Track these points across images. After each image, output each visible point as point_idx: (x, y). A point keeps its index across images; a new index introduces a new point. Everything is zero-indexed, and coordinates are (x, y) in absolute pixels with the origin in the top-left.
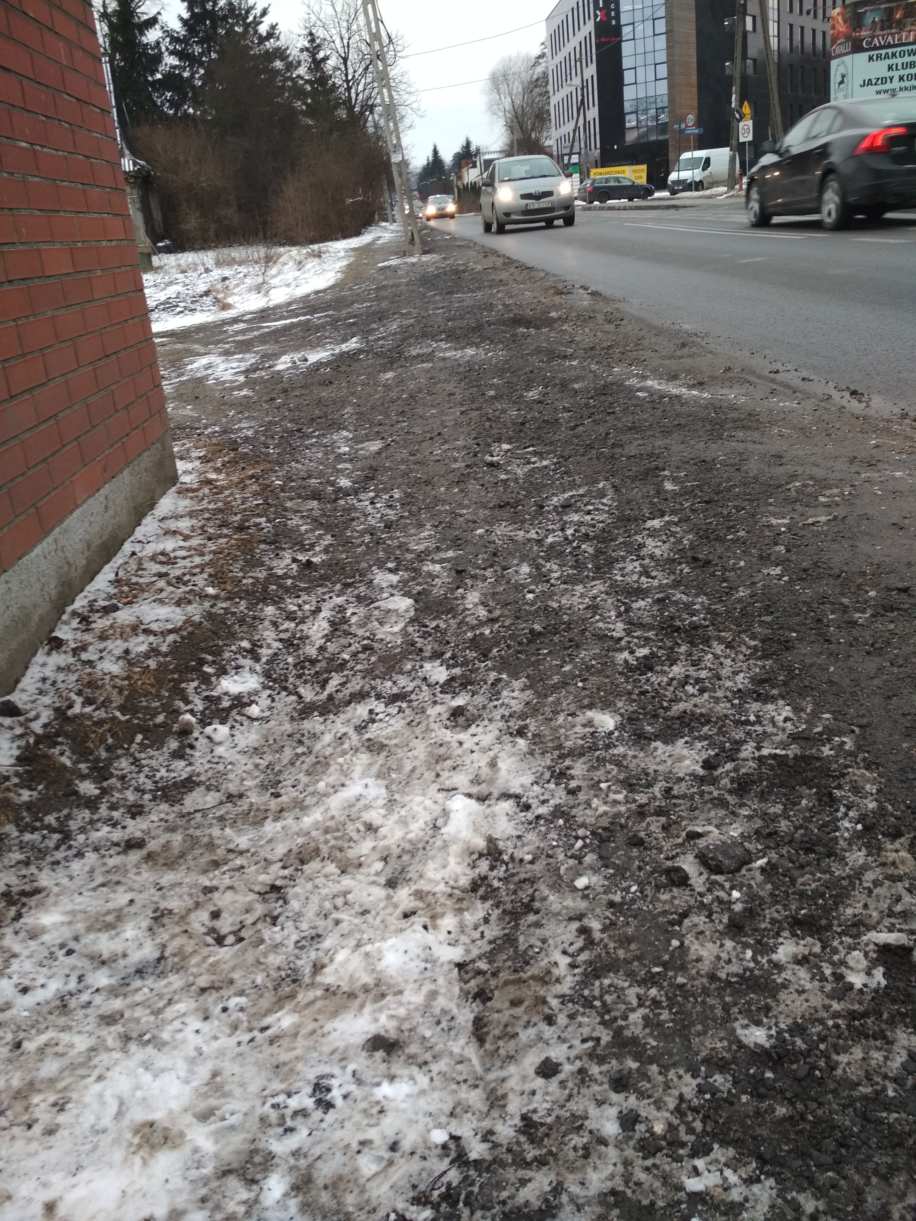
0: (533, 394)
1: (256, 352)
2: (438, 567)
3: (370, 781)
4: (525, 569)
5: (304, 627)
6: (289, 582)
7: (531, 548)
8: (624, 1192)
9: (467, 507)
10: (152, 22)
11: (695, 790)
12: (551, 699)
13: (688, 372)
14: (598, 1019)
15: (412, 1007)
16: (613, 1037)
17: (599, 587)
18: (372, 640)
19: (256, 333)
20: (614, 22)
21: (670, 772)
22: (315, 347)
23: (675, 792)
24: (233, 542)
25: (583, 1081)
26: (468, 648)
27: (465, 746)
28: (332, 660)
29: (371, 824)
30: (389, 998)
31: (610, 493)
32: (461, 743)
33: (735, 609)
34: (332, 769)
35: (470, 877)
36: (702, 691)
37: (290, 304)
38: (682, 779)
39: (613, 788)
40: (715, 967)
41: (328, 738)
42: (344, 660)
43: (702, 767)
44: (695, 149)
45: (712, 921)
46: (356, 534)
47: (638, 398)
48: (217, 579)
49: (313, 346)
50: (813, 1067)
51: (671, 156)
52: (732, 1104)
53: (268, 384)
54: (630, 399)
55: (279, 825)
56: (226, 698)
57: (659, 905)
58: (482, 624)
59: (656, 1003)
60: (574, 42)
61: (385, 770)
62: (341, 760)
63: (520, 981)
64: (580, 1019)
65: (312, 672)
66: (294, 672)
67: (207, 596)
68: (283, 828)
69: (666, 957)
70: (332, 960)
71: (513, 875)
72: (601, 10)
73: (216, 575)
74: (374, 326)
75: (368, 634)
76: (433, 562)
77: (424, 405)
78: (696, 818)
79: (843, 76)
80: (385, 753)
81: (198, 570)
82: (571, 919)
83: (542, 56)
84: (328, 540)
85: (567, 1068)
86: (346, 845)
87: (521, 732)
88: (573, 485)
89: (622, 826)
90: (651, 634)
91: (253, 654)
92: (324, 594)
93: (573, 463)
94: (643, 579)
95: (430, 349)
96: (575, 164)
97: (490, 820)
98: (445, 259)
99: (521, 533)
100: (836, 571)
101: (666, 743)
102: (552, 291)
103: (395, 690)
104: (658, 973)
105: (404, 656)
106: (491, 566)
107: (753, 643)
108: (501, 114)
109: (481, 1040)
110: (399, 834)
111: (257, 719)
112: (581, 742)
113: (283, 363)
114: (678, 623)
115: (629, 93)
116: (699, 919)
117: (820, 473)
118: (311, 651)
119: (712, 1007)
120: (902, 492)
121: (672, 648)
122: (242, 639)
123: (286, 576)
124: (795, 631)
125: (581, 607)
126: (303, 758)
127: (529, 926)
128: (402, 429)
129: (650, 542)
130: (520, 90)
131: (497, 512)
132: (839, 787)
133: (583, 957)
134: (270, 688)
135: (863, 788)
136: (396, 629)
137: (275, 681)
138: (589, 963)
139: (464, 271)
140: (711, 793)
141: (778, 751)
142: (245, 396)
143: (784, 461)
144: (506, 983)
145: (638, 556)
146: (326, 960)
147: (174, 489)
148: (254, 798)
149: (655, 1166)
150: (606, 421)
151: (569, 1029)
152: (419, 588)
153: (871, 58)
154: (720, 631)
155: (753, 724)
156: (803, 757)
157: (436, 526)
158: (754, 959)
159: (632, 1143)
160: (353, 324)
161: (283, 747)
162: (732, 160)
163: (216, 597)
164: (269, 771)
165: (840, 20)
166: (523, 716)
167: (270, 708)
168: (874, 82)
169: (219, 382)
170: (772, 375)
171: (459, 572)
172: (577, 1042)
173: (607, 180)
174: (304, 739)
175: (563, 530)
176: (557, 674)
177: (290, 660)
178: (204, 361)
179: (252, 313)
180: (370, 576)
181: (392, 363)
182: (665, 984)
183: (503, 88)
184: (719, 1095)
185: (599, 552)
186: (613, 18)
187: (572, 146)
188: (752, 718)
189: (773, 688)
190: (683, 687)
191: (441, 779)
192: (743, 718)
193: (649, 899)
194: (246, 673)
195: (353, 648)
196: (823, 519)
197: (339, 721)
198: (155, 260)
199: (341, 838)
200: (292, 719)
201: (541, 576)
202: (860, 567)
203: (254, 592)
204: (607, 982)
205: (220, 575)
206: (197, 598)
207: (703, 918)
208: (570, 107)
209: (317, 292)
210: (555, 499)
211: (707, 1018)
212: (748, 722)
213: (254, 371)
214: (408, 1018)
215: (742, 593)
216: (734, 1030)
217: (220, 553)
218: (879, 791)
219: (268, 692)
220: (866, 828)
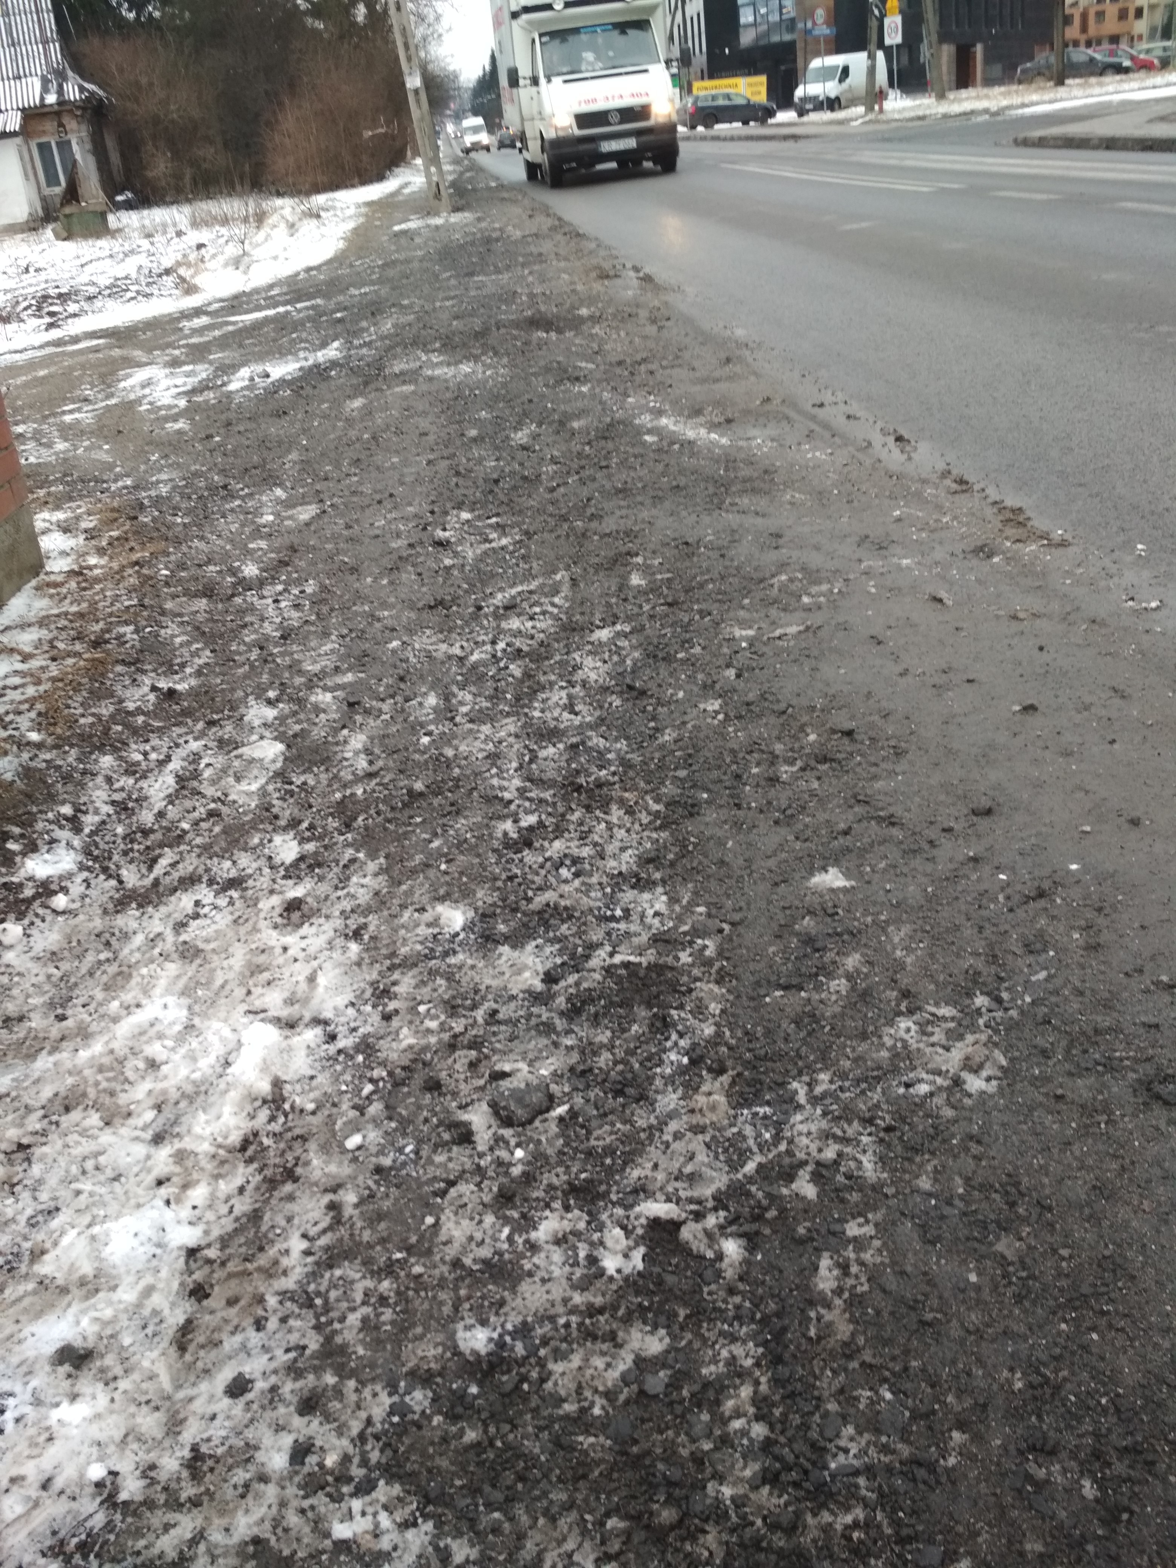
0: (521, 437)
1: (211, 363)
2: (328, 697)
3: (171, 1000)
4: (432, 700)
5: (144, 784)
6: (140, 719)
7: (449, 669)
8: (268, 1541)
9: (392, 607)
11: (522, 1013)
12: (404, 887)
13: (717, 404)
14: (314, 1321)
15: (122, 1306)
16: (322, 1345)
17: (511, 725)
18: (223, 803)
19: (217, 333)
21: (505, 988)
22: (285, 355)
23: (501, 1016)
24: (82, 663)
25: (271, 1401)
26: (331, 814)
27: (291, 952)
28: (169, 830)
29: (154, 1061)
30: (101, 1295)
31: (565, 590)
32: (285, 949)
33: (653, 759)
34: (133, 982)
35: (242, 1132)
36: (577, 875)
37: (271, 286)
38: (513, 998)
39: (433, 1011)
40: (464, 1251)
41: (139, 939)
42: (183, 830)
43: (543, 981)
44: (828, 54)
45: (481, 1190)
46: (243, 648)
47: (644, 444)
48: (46, 721)
49: (282, 353)
50: (524, 1378)
51: (799, 63)
52: (420, 1427)
53: (211, 413)
54: (633, 445)
55: (52, 1059)
56: (30, 884)
57: (431, 1170)
58: (358, 779)
59: (383, 1300)
61: (192, 985)
62: (144, 971)
63: (247, 1274)
64: (292, 1322)
65: (142, 847)
66: (122, 846)
67: (29, 743)
68: (55, 1064)
69: (413, 1239)
70: (56, 1244)
71: (290, 1129)
73: (47, 713)
74: (364, 324)
75: (219, 794)
76: (325, 689)
77: (388, 450)
78: (511, 1051)
80: (198, 961)
81: (26, 706)
82: (326, 1191)
84: (206, 656)
85: (261, 1385)
86: (119, 1088)
87: (357, 935)
88: (529, 576)
89: (425, 1064)
90: (547, 795)
91: (74, 823)
92: (180, 736)
93: (536, 544)
94: (566, 715)
95: (418, 364)
97: (285, 1056)
98: (479, 220)
99: (443, 647)
100: (782, 706)
101: (514, 947)
102: (594, 275)
103: (233, 873)
104: (398, 1261)
105: (254, 826)
106: (392, 696)
107: (656, 807)
109: (182, 1348)
110: (184, 1072)
111: (64, 912)
112: (419, 947)
113: (238, 382)
114: (582, 780)
116: (465, 1189)
117: (815, 560)
118: (147, 817)
119: (442, 1303)
120: (900, 589)
121: (563, 815)
122: (63, 802)
123: (139, 711)
124: (708, 790)
125: (480, 756)
126: (106, 967)
127: (281, 1199)
128: (349, 486)
129: (589, 662)
131: (425, 615)
132: (681, 1007)
133: (323, 1241)
134: (89, 869)
135: (707, 1008)
136: (254, 787)
137: (96, 859)
138: (327, 1249)
139: (497, 240)
140: (540, 1016)
141: (632, 958)
142: (180, 432)
143: (781, 542)
144: (230, 1276)
145: (569, 682)
146: (48, 1245)
147: (34, 583)
148: (36, 1022)
149: (312, 1508)
150: (594, 479)
151: (277, 1336)
152: (297, 728)
154: (626, 790)
155: (617, 920)
156: (656, 965)
157: (343, 637)
158: (510, 1239)
159: (297, 1479)
160: (340, 321)
161: (86, 950)
162: (870, 72)
163: (39, 746)
164: (62, 985)
166: (367, 911)
167: (83, 897)
169: (155, 409)
170: (817, 410)
171: (351, 705)
172: (279, 1352)
173: (714, 98)
174: (113, 941)
175: (494, 643)
176: (422, 852)
177: (120, 830)
178: (140, 375)
179: (222, 300)
180: (242, 710)
181: (366, 384)
182: (402, 1274)
184: (410, 1417)
185: (528, 675)
188: (618, 913)
189: (658, 869)
190: (557, 869)
191: (252, 997)
192: (609, 913)
193: (423, 1161)
194: (61, 849)
195: (196, 814)
196: (793, 630)
197: (157, 915)
198: (112, 220)
199: (114, 1079)
200: (105, 912)
201: (447, 712)
202: (812, 699)
203: (91, 736)
204: (338, 1273)
205: (51, 713)
206: (15, 748)
207: (472, 1187)
209: (308, 270)
210: (500, 596)
211: (431, 1317)
212: (613, 918)
213: (201, 391)
214: (114, 1320)
215: (668, 737)
216: (455, 1332)
217: (62, 680)
218: (723, 1011)
219: (85, 874)
220: (692, 1062)
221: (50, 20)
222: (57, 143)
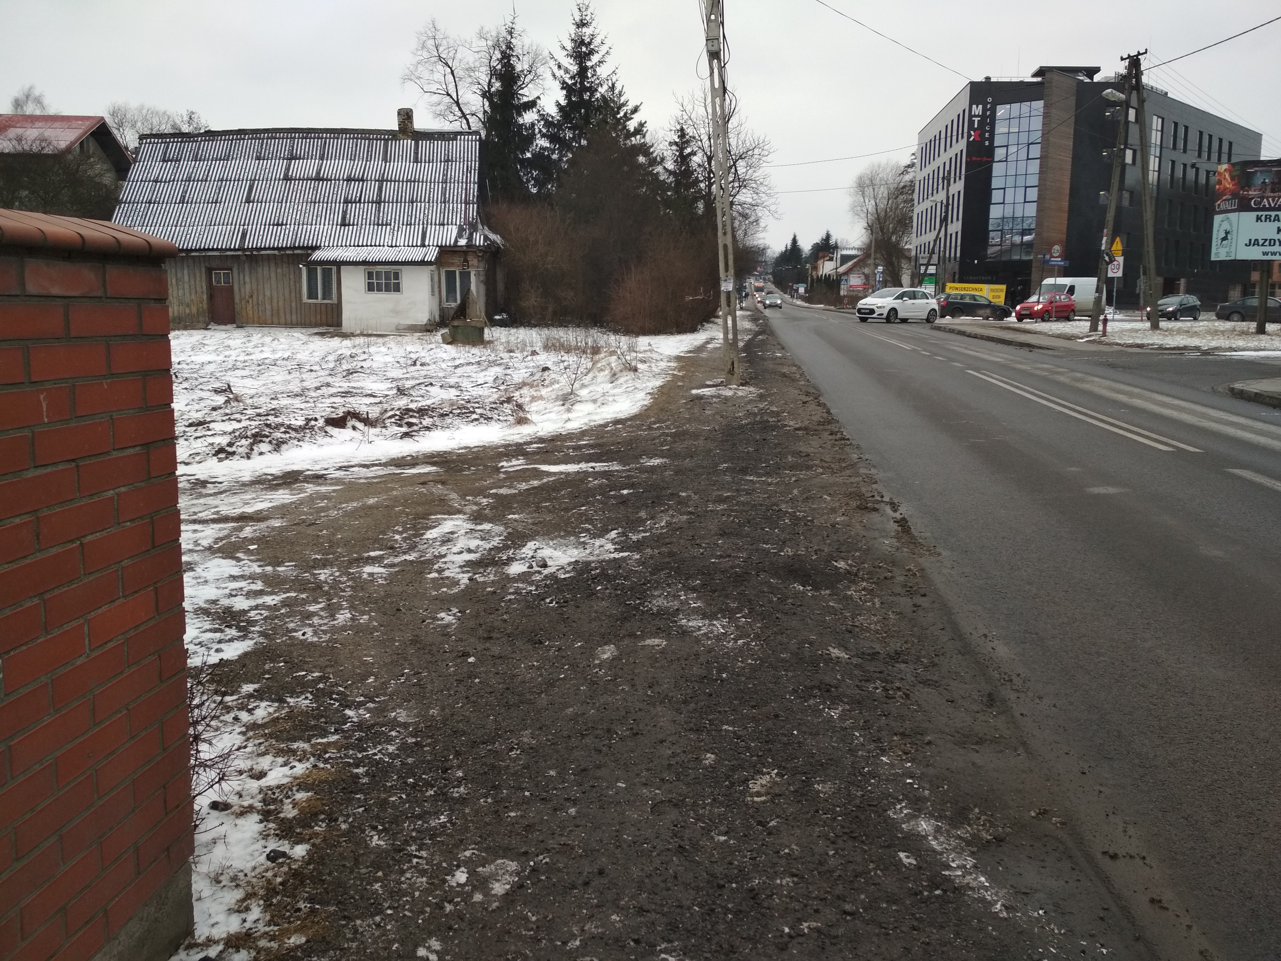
10: (531, 105)
20: (987, 143)
22: (568, 536)
37: (583, 435)
44: (1059, 276)
49: (568, 533)
51: (1034, 276)
60: (945, 157)
72: (975, 130)
79: (1227, 233)
83: (912, 165)
96: (931, 275)
98: (761, 397)
102: (853, 502)
108: (863, 215)
115: (995, 212)
130: (886, 195)
153: (1258, 219)
160: (624, 500)
162: (1098, 290)
165: (1227, 176)
168: (1261, 242)
169: (440, 580)
173: (963, 297)
178: (446, 526)
179: (541, 441)
183: (869, 191)
186: (987, 139)
187: (930, 258)
198: (488, 334)
208: (933, 218)
213: (486, 566)
221: (474, 189)
222: (460, 273)
